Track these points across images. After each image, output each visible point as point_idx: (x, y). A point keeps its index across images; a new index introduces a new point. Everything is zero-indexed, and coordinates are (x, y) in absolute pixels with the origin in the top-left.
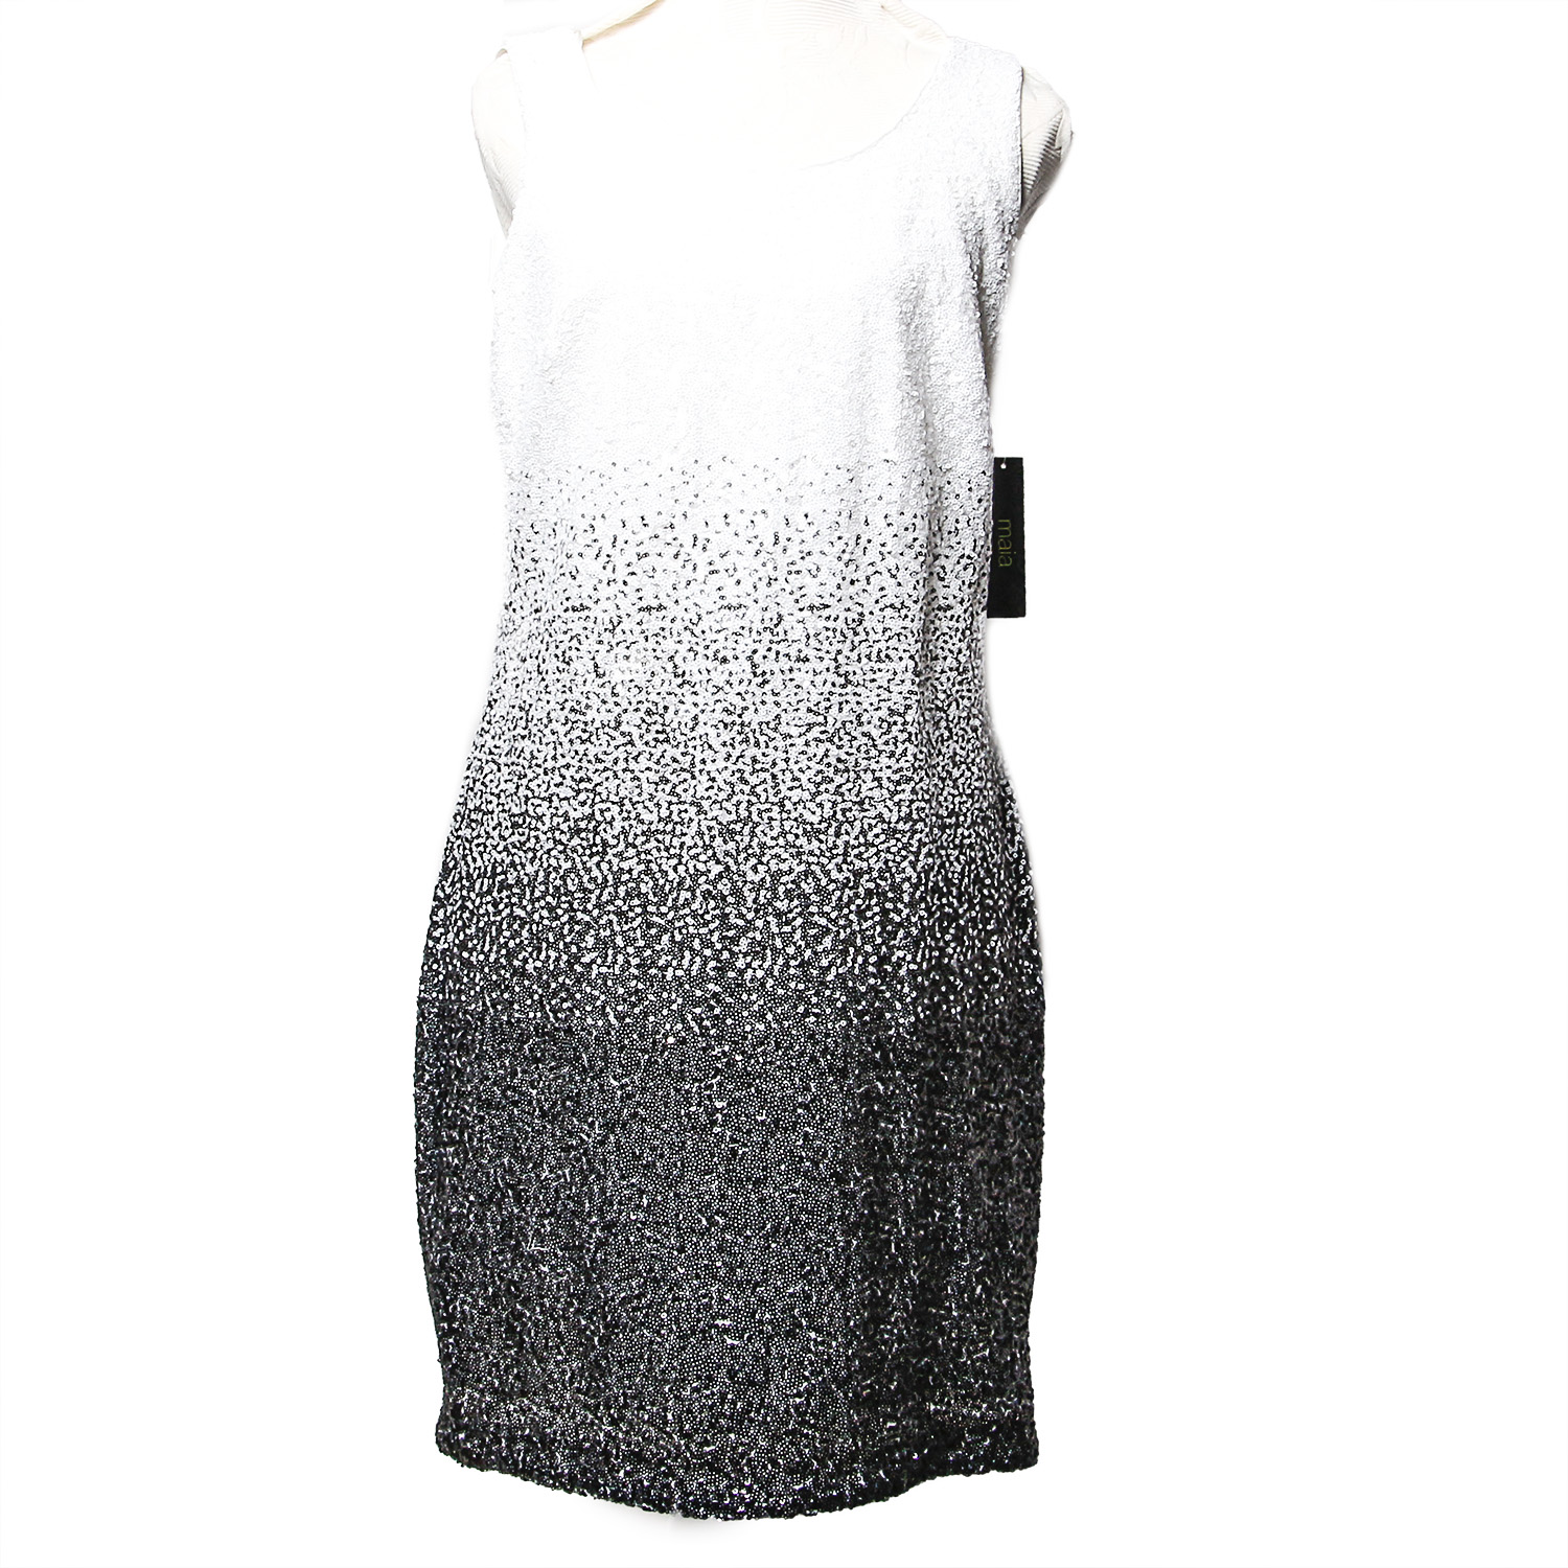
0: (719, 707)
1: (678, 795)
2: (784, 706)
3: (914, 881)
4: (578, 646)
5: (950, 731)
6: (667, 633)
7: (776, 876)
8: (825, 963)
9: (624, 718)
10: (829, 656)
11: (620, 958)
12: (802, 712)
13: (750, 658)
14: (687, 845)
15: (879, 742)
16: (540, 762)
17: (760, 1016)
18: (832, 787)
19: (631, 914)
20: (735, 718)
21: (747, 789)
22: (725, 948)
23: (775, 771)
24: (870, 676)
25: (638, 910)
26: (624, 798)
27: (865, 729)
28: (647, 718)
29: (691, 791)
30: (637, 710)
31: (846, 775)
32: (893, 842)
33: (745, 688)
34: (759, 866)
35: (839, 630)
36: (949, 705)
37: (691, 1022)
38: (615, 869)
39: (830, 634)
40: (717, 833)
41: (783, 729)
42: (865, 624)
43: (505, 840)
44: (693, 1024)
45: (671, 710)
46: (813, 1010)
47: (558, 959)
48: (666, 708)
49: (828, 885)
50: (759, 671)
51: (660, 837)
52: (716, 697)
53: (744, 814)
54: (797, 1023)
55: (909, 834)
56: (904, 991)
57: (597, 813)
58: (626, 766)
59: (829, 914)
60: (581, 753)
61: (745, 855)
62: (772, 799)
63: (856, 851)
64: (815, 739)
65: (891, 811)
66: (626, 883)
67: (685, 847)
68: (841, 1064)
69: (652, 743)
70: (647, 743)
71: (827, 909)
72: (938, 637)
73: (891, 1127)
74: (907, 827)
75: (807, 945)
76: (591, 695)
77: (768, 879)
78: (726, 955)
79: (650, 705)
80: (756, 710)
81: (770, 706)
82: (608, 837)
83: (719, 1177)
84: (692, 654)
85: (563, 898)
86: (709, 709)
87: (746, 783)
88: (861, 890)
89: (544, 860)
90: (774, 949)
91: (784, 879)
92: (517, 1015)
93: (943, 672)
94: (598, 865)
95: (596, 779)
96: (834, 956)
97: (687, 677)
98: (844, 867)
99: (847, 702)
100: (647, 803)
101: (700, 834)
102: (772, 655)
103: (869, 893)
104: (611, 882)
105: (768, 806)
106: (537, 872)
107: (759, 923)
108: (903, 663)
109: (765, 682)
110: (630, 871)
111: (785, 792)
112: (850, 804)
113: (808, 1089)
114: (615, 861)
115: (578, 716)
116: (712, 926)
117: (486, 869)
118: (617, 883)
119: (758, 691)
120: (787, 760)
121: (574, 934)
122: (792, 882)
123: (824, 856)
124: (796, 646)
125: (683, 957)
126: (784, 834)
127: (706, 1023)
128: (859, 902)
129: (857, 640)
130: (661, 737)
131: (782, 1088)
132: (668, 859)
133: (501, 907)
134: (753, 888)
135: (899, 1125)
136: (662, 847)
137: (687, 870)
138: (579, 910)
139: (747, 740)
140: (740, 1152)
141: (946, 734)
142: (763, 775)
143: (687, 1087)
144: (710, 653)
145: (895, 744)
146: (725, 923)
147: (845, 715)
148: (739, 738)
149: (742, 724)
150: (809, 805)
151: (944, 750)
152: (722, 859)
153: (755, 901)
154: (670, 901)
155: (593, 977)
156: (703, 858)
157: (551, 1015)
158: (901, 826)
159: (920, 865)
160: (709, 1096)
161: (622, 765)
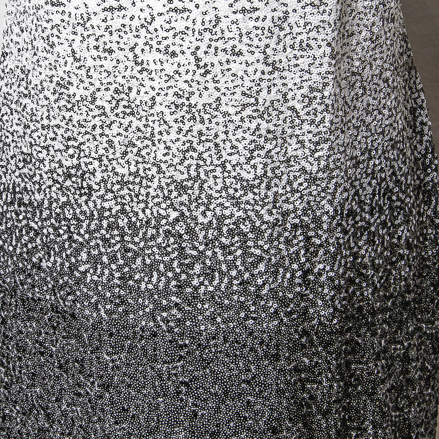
0: (171, 92)
1: (142, 157)
2: (223, 90)
3: (331, 213)
4: (58, 33)
5: (364, 88)
6: (127, 29)
7: (221, 219)
8: (260, 281)
9: (98, 95)
10: (259, 50)
11: (107, 272)
12: (238, 96)
13: (193, 54)
14: (151, 195)
15: (302, 113)
16: (39, 118)
17: (212, 319)
18: (263, 153)
19: (113, 241)
20: (184, 100)
21: (195, 155)
22: (183, 272)
23: (218, 141)
24: (293, 62)
25: (118, 238)
26: (102, 156)
27: (290, 104)
28: (116, 96)
29: (153, 155)
30: (107, 89)
31: (274, 142)
32: (314, 187)
33: (191, 77)
34: (207, 212)
35: (267, 28)
36: (364, 69)
37: (160, 322)
38: (99, 207)
39: (259, 32)
40: (173, 188)
41: (223, 108)
42: (289, 20)
43: (20, 169)
44: (161, 323)
45: (134, 91)
46: (252, 315)
47: (62, 264)
48: (130, 89)
49: (261, 225)
50: (202, 64)
51: (131, 187)
52: (169, 84)
53: (193, 173)
54: (240, 324)
55: (327, 180)
56: (324, 292)
57: (83, 165)
58: (101, 131)
59: (262, 247)
60: (67, 118)
61: (196, 204)
62: (216, 162)
63: (284, 198)
64: (249, 116)
65: (312, 165)
66: (107, 218)
67: (150, 196)
68: (273, 352)
69: (121, 115)
70: (117, 115)
71: (260, 243)
72: (354, 17)
73: (316, 386)
74: (326, 175)
75: (246, 269)
76: (71, 75)
77: (215, 221)
78: (184, 276)
79: (117, 86)
80: (201, 94)
81: (212, 90)
82: (92, 183)
83: (185, 430)
84: (148, 47)
85: (63, 223)
86: (163, 93)
87: (195, 150)
88: (288, 226)
89: (47, 192)
90: (221, 272)
91: (227, 221)
92: (38, 295)
93: (358, 44)
94: (86, 202)
95: (80, 139)
96: (267, 276)
97: (145, 65)
98: (274, 211)
99: (274, 85)
100: (120, 160)
101: (161, 188)
102: (212, 50)
103: (295, 227)
104: (96, 216)
105: (212, 167)
106: (43, 200)
107: (209, 253)
108: (321, 51)
109: (207, 72)
110: (110, 209)
111: (225, 157)
112: (278, 164)
113: (249, 370)
114: (99, 201)
115: (63, 90)
116: (173, 256)
117: (8, 186)
118: (101, 218)
119: (202, 80)
120: (226, 133)
121: (72, 249)
122: (233, 224)
123: (257, 205)
124: (231, 43)
125: (152, 276)
126: (225, 188)
127: (172, 324)
128: (287, 234)
129: (282, 34)
130: (128, 111)
131: (230, 370)
132: (138, 203)
133: (21, 217)
134: (204, 228)
135: (322, 384)
136: (133, 194)
137: (152, 213)
138: (75, 233)
139: (194, 118)
140: (200, 414)
141: (361, 92)
142: (208, 145)
143: (159, 367)
144: (162, 47)
145: (315, 114)
146: (182, 254)
147: (274, 95)
148: (188, 116)
149: (190, 105)
150: (245, 167)
151: (359, 104)
152: (178, 208)
153: (205, 237)
154: (141, 234)
155: (88, 282)
156: (164, 206)
157: (61, 301)
158: (320, 175)
159: (336, 201)
160: (175, 375)
161: (98, 131)
